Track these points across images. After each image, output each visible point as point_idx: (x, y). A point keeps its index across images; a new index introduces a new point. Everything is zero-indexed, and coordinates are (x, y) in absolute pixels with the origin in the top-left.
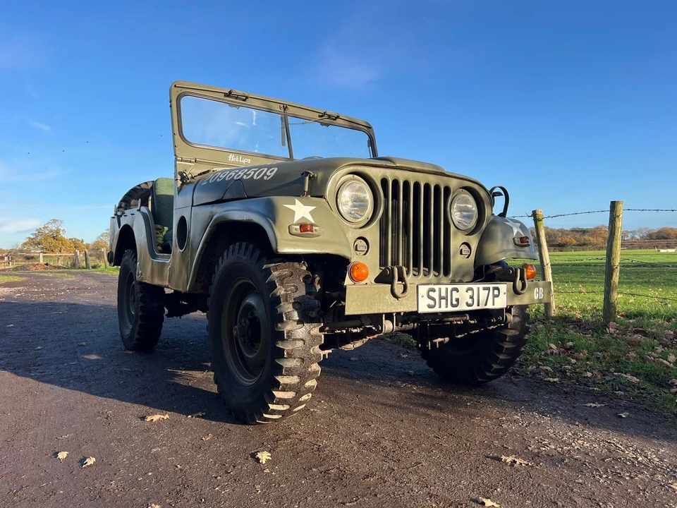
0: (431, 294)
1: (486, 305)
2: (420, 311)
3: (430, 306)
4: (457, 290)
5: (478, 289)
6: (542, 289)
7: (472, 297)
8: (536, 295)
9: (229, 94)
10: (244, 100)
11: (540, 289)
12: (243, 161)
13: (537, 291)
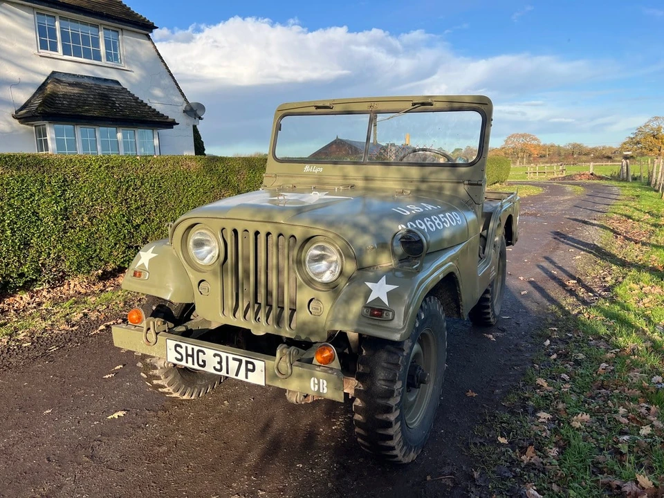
0: (178, 349)
1: (236, 375)
2: (169, 360)
3: (177, 359)
4: (204, 353)
5: (227, 357)
6: (325, 382)
7: (220, 363)
8: (314, 387)
9: (318, 107)
10: (331, 108)
11: (321, 380)
12: (316, 171)
13: (316, 382)
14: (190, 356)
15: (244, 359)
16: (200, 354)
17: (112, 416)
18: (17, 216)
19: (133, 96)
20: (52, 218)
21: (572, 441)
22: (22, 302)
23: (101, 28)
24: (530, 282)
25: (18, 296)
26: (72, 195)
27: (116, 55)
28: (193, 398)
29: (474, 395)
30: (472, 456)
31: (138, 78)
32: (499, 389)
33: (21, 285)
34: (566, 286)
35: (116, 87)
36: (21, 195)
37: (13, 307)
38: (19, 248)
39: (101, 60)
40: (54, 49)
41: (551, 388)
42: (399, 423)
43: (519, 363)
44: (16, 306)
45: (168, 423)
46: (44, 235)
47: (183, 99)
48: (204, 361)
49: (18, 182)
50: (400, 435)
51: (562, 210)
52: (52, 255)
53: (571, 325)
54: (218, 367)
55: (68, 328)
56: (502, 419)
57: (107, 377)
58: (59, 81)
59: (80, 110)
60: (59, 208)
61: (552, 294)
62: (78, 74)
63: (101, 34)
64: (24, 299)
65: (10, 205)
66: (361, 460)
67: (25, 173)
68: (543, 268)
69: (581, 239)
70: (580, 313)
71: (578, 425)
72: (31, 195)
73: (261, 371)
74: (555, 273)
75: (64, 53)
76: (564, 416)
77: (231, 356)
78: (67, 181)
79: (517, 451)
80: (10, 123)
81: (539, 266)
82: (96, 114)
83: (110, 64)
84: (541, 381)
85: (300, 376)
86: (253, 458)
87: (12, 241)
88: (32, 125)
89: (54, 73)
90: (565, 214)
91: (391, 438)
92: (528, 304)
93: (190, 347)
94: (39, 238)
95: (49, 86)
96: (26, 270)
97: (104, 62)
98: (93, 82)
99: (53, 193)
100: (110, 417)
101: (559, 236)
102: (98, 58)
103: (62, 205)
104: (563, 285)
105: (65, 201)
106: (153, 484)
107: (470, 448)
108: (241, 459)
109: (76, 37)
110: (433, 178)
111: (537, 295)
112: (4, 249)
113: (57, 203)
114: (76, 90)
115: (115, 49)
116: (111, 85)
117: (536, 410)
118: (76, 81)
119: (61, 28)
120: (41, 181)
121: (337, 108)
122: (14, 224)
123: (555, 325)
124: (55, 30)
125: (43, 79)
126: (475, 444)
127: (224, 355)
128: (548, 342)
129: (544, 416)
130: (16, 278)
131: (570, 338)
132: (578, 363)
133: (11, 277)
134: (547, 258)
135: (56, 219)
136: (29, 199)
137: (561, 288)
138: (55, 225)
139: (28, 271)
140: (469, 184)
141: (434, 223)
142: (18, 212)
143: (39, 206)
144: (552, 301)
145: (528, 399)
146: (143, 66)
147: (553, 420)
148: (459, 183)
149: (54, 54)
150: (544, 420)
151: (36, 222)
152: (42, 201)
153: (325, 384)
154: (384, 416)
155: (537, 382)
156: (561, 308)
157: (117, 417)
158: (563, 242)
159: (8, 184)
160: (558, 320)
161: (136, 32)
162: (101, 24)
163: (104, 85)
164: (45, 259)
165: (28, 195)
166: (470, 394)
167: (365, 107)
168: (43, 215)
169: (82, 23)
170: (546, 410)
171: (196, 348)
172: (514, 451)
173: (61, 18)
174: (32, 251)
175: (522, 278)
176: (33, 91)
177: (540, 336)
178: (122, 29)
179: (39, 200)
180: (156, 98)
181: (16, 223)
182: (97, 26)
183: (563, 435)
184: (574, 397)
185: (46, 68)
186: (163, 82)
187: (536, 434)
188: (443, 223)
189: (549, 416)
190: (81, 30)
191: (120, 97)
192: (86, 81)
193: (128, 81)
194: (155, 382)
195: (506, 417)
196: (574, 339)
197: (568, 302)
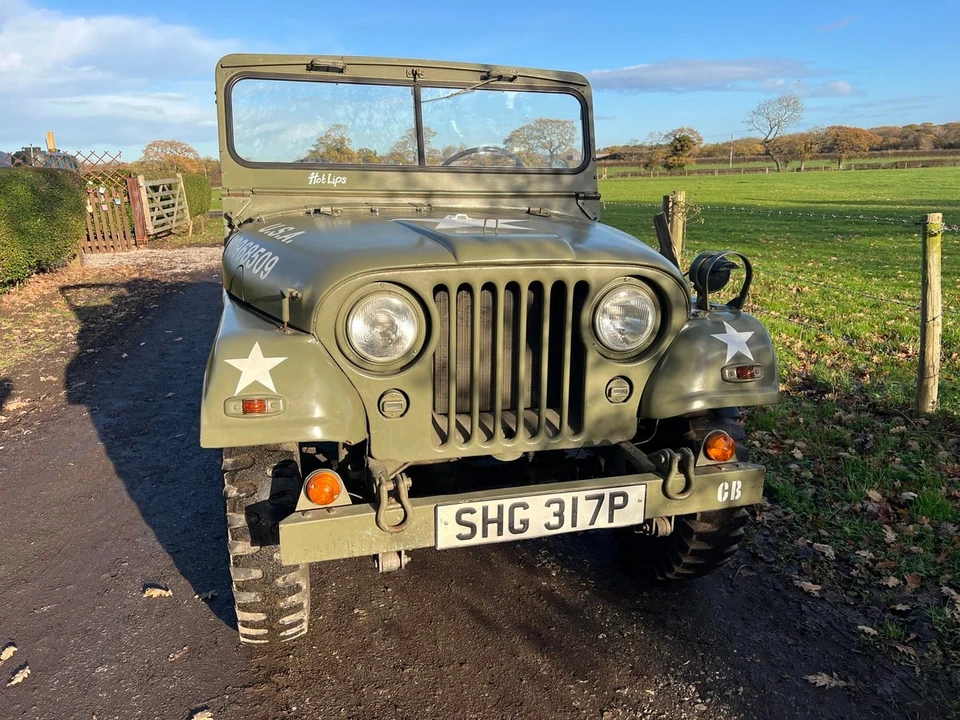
0: (465, 517)
1: (592, 523)
2: (441, 546)
3: (460, 537)
4: (525, 506)
5: (574, 500)
6: (739, 483)
7: (560, 515)
8: (723, 495)
9: (311, 67)
10: (341, 71)
11: (734, 483)
12: (333, 182)
13: (727, 487)
14: (492, 522)
15: (607, 492)
16: (517, 511)
48: (522, 522)
54: (555, 521)
73: (640, 501)
77: (581, 495)
85: (704, 488)
93: (493, 507)
127: (567, 497)
148: (570, 196)
153: (740, 486)
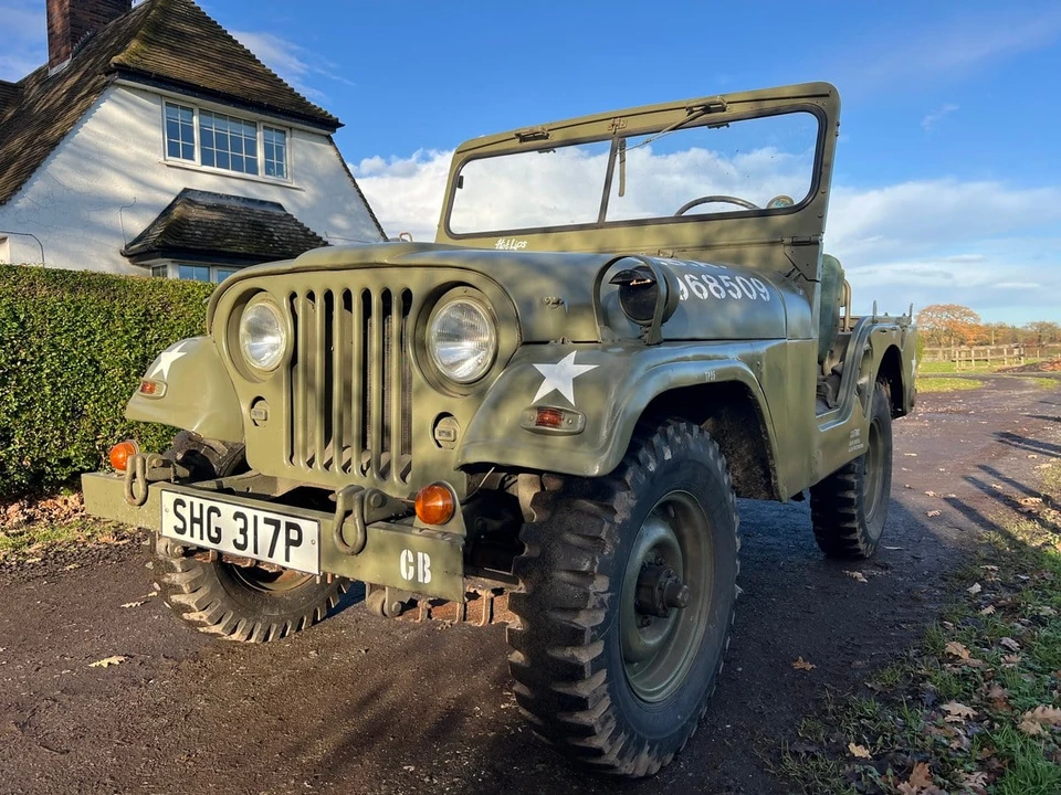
0: (180, 509)
1: (271, 556)
3: (177, 529)
4: (219, 513)
5: (256, 518)
7: (243, 531)
9: (523, 138)
10: (546, 138)
11: (420, 555)
12: (515, 248)
13: (411, 560)
14: (196, 521)
15: (283, 520)
16: (213, 515)
17: (98, 663)
18: (64, 365)
19: (301, 225)
20: (119, 371)
21: (1021, 759)
22: (65, 508)
23: (260, 126)
24: (948, 500)
25: (61, 498)
26: (156, 337)
27: (280, 168)
28: (252, 640)
29: (809, 667)
30: (786, 776)
31: (310, 199)
32: (863, 657)
33: (64, 478)
34: (1020, 506)
35: (278, 212)
36: (73, 330)
37: (50, 514)
38: (64, 416)
39: (257, 174)
40: (189, 155)
41: (978, 662)
42: (603, 675)
43: (911, 618)
44: (54, 513)
45: (192, 679)
46: (106, 399)
47: (379, 233)
48: (218, 530)
49: (69, 310)
50: (606, 702)
51: (1016, 407)
52: (117, 433)
53: (1026, 562)
54: (240, 540)
55: (113, 541)
56: (862, 710)
57: (127, 606)
58: (192, 203)
59: (218, 243)
60: (133, 356)
61: (991, 517)
62: (221, 193)
63: (260, 135)
64: (69, 504)
65: (54, 346)
66: (540, 767)
67: (83, 297)
68: (974, 481)
69: (1052, 442)
70: (1047, 544)
71: (1035, 729)
72: (90, 332)
73: (313, 542)
74: (999, 487)
75: (204, 163)
76: (1004, 711)
77: (262, 515)
78: (151, 315)
79: (890, 772)
80: (115, 262)
81: (966, 478)
82: (242, 250)
83: (271, 179)
84: (955, 648)
85: (381, 548)
86: (322, 749)
87: (52, 404)
88: (148, 266)
89: (186, 190)
90: (1023, 411)
91: (581, 704)
92: (941, 530)
93: (197, 502)
94: (97, 401)
95: (177, 209)
96: (73, 454)
97: (261, 176)
98: (243, 205)
99: (126, 332)
100: (93, 665)
101: (1010, 439)
102: (253, 168)
103: (139, 351)
104: (1015, 506)
105: (144, 345)
106: (108, 780)
107: (782, 761)
108: (298, 749)
109: (221, 139)
110: (723, 239)
111: (960, 518)
112: (39, 416)
113: (130, 347)
114: (216, 216)
115: (280, 158)
116: (270, 210)
117: (939, 700)
118: (217, 203)
119: (201, 126)
120: (108, 312)
121: (556, 137)
122: (57, 376)
123: (993, 562)
124: (192, 128)
125: (169, 199)
126: (796, 754)
127: (250, 514)
128: (977, 588)
129: (957, 709)
130: (56, 466)
131: (1024, 582)
132: (1038, 621)
133: (49, 464)
134: (984, 468)
135: (128, 374)
136: (86, 338)
137: (1010, 509)
138: (125, 382)
139: (76, 456)
140: (794, 244)
141: (707, 286)
142: (66, 358)
143: (101, 350)
144: (991, 526)
145: (924, 678)
146: (319, 181)
147: (979, 720)
148: (773, 243)
149: (187, 163)
150: (958, 719)
151: (94, 376)
152: (107, 342)
154: (568, 652)
155: (948, 650)
156: (1008, 536)
157: (106, 666)
158: (1016, 446)
159: (53, 312)
160: (1000, 552)
161: (313, 133)
162: (261, 121)
163: (258, 209)
164: (107, 438)
165: (85, 332)
166: (800, 664)
167: (603, 128)
168: (107, 366)
169: (233, 119)
170: (964, 699)
171: (207, 504)
172: (883, 773)
173: (203, 112)
174: (85, 423)
175: (931, 493)
176: (153, 216)
177: (961, 578)
178: (291, 129)
179: (102, 341)
180: (338, 230)
181: (61, 375)
182: (253, 124)
183: (998, 747)
184: (1029, 679)
185: (174, 182)
186: (348, 207)
187: (936, 743)
188: (726, 289)
189: (969, 711)
190: (229, 129)
191: (282, 227)
192: (233, 203)
193: (295, 204)
194: (175, 598)
195: (872, 707)
196: (1032, 584)
197: (1022, 529)
